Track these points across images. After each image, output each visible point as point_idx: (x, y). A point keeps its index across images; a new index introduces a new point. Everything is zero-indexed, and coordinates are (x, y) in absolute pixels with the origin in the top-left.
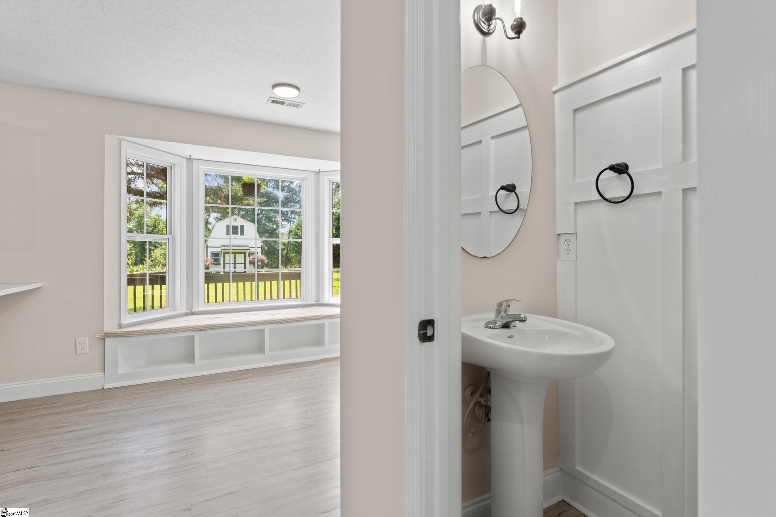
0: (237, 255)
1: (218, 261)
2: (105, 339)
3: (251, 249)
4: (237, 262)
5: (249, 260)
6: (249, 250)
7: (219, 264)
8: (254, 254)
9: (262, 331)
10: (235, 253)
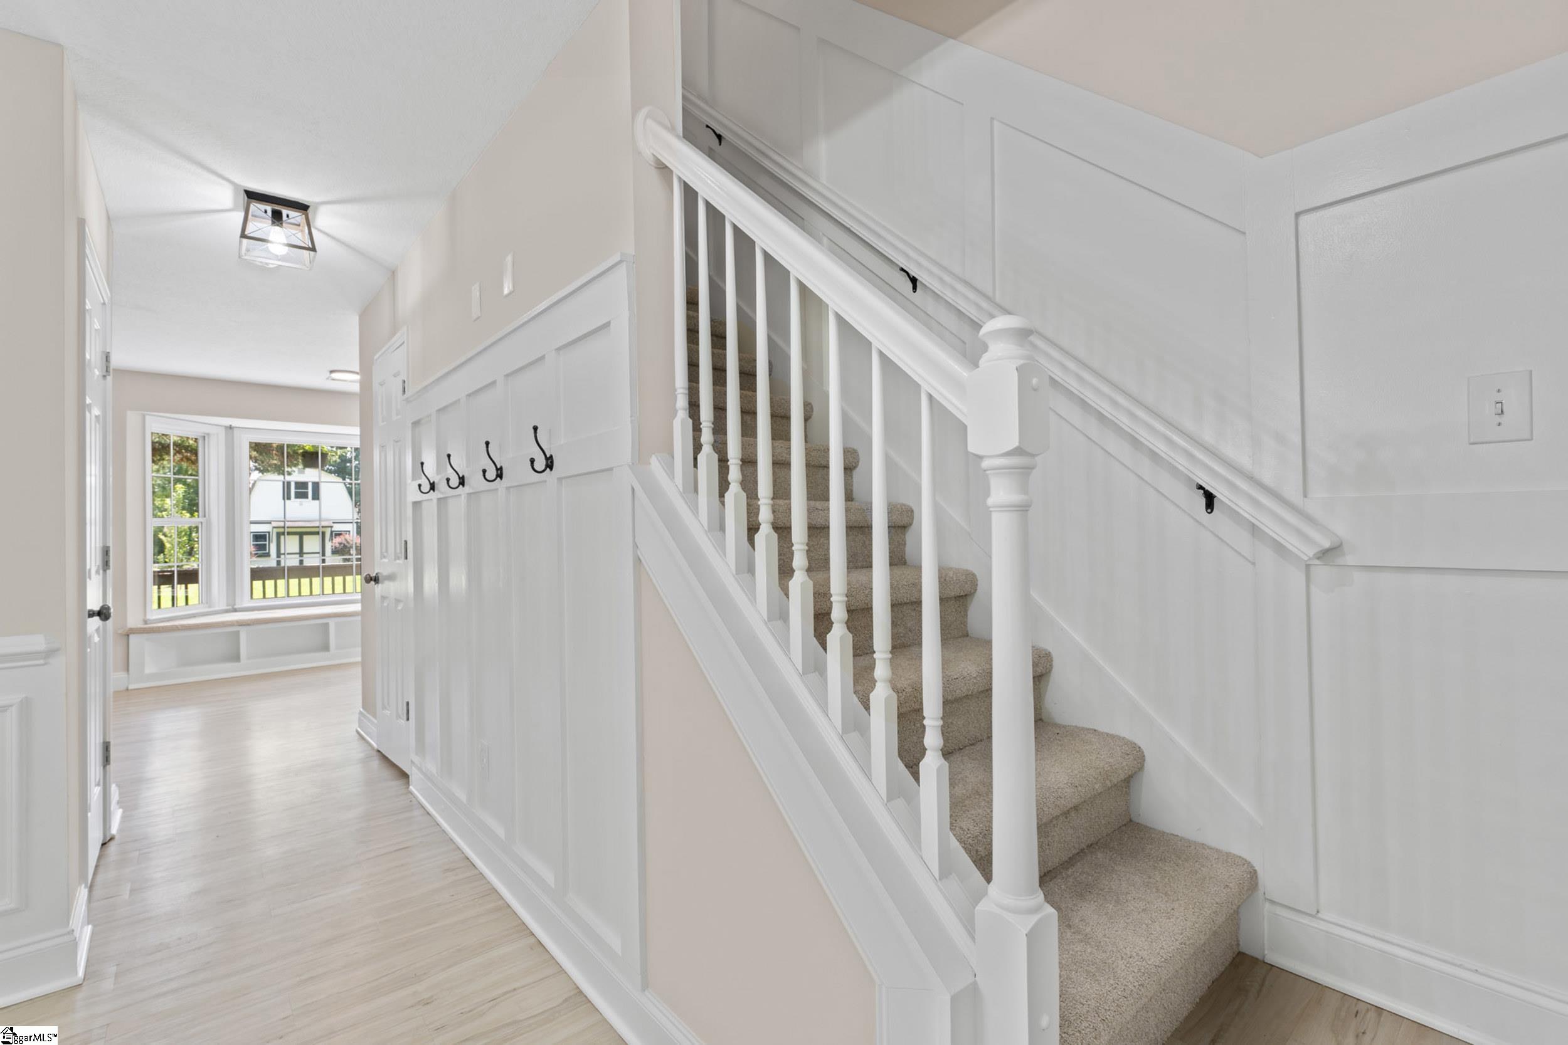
0: (305, 538)
1: (266, 550)
2: (128, 635)
3: (335, 525)
4: (305, 550)
5: (332, 546)
6: (332, 527)
7: (268, 555)
8: (341, 534)
9: (327, 625)
10: (301, 535)
